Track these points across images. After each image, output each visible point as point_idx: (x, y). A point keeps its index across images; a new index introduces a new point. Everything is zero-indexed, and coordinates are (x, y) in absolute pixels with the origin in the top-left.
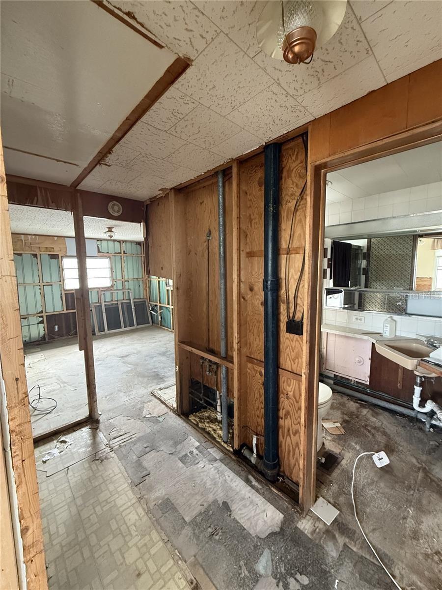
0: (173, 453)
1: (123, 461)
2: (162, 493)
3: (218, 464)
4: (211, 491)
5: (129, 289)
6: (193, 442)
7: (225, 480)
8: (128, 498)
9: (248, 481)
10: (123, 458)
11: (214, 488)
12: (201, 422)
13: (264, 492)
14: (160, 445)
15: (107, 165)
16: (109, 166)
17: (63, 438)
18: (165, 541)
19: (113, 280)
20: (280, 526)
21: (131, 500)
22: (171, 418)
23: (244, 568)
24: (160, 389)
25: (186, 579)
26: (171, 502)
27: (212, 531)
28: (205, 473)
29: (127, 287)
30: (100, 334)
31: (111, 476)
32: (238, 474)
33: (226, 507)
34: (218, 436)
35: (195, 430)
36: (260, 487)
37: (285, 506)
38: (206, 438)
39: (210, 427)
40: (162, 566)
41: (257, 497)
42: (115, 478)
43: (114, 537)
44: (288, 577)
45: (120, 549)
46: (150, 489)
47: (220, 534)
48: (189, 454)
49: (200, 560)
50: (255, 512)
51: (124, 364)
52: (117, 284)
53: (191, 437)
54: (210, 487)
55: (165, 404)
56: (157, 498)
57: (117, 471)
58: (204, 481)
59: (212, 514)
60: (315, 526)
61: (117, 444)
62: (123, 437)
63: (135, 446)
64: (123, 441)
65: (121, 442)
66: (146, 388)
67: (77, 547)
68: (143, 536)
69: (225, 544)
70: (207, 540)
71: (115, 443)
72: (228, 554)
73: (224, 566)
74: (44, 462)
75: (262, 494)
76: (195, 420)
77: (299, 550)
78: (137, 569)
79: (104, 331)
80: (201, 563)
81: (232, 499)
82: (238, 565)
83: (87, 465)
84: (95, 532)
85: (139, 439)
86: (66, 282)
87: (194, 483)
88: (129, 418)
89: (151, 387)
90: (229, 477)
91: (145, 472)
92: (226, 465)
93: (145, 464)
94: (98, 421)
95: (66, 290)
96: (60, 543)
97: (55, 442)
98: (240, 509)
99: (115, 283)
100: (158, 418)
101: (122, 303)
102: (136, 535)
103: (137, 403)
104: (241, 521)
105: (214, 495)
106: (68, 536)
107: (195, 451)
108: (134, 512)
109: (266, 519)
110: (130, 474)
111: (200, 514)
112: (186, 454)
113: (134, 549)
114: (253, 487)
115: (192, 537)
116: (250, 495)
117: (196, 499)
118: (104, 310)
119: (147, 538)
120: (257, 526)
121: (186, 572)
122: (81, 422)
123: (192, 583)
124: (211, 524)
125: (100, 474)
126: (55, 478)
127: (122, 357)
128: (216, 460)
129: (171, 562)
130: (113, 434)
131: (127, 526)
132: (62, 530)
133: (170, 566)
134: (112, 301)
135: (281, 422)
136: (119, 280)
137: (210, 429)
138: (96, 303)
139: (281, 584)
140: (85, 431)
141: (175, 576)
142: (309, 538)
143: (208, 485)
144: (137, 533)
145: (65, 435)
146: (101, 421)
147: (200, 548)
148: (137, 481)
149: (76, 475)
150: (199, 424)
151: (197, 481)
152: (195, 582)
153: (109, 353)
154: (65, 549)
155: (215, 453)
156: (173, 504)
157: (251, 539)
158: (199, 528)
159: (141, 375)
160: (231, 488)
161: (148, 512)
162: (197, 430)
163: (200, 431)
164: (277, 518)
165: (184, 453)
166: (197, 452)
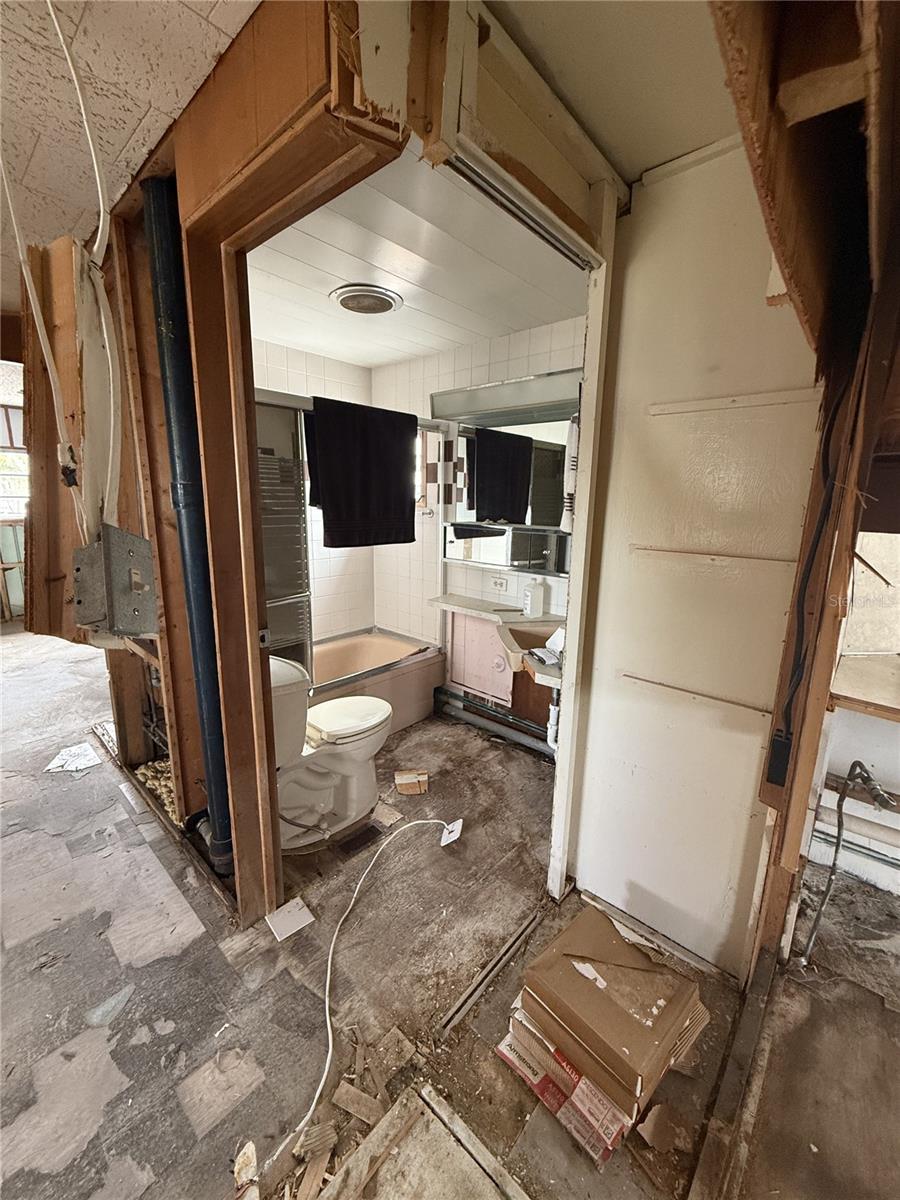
0: (60, 834)
3: (141, 851)
4: (94, 895)
6: (119, 813)
7: (135, 877)
11: (103, 890)
12: (154, 778)
13: (195, 894)
14: (45, 820)
20: (186, 947)
22: (103, 772)
23: (64, 1017)
27: (45, 961)
28: (103, 867)
33: (104, 920)
35: (137, 793)
36: (195, 885)
37: (219, 915)
38: (149, 805)
41: (177, 902)
44: (140, 1025)
47: (57, 965)
48: (93, 836)
50: (155, 927)
53: (120, 805)
55: (105, 748)
58: (92, 879)
59: (66, 933)
60: (251, 945)
69: (56, 980)
70: (23, 977)
72: (49, 997)
73: (28, 1015)
75: (191, 897)
76: (144, 775)
77: (192, 982)
81: (124, 907)
82: (57, 1013)
85: (7, 812)
88: (12, 774)
89: (100, 717)
90: (148, 870)
98: (128, 924)
100: (73, 774)
103: (50, 747)
104: (116, 942)
105: (94, 901)
107: (110, 830)
109: (167, 937)
111: (43, 934)
112: (89, 835)
114: (182, 886)
116: (165, 899)
117: (53, 911)
120: (141, 950)
124: (51, 951)
127: (77, 661)
128: (142, 843)
139: (118, 1037)
142: (227, 964)
143: (95, 886)
150: (149, 782)
151: (76, 880)
153: (57, 654)
155: (149, 832)
157: (113, 971)
158: (23, 958)
160: (137, 889)
162: (140, 792)
163: (144, 793)
164: (191, 935)
165: (84, 834)
166: (114, 830)
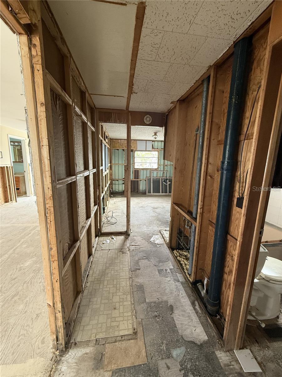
0: (156, 265)
1: (131, 257)
2: (141, 281)
3: (179, 284)
4: (167, 295)
5: (167, 171)
6: (170, 265)
7: (179, 295)
8: (126, 275)
9: (193, 304)
10: (132, 256)
11: (169, 295)
12: (179, 256)
13: (201, 317)
14: (152, 258)
15: (135, 93)
16: (136, 93)
17: (113, 237)
18: (132, 303)
19: (158, 164)
20: (202, 342)
21: (127, 276)
22: (164, 247)
23: (164, 345)
24: (166, 230)
25: (133, 326)
26: (143, 287)
27: (156, 315)
28: (169, 285)
29: (166, 170)
30: (148, 194)
31: (123, 261)
32: (189, 296)
33: (171, 308)
34: (186, 269)
35: (174, 259)
36: (200, 311)
37: (212, 334)
38: (179, 266)
39: (184, 262)
40: (125, 312)
41: (194, 316)
42: (125, 263)
43: (113, 287)
44: (190, 372)
45: (113, 293)
46: (137, 276)
47: (160, 319)
49: (144, 323)
50: (188, 323)
51: (153, 212)
52: (160, 167)
53: (170, 262)
54: (167, 292)
55: (164, 239)
56: (138, 282)
57: (127, 260)
58: (166, 288)
59: (161, 307)
60: (230, 363)
61: (132, 249)
62: (137, 247)
63: (140, 253)
64: (135, 248)
65: (134, 249)
66: (158, 227)
67: (99, 282)
68: (124, 294)
69: (161, 326)
70: (152, 317)
71: (132, 248)
72: (159, 332)
73: (154, 335)
74: (103, 243)
75: (200, 317)
76: (176, 254)
77: (207, 365)
78: (115, 306)
79: (151, 193)
80: (143, 324)
81: (177, 307)
82: (162, 341)
83: (116, 252)
84: (108, 281)
85: (143, 251)
86: (136, 164)
87: (159, 286)
88: (143, 239)
89: (161, 227)
90: (182, 294)
91: (138, 267)
92: (183, 287)
93: (140, 263)
94: (129, 235)
95: (135, 169)
96: (95, 276)
97: (110, 237)
98: (179, 315)
99: (159, 166)
100: (157, 245)
101: (162, 179)
102: (122, 292)
103: (150, 233)
104: (176, 322)
105: (167, 298)
106: (98, 276)
107: (169, 270)
108: (125, 282)
109: (193, 331)
110: (131, 265)
111: (155, 302)
112: (163, 270)
113: (118, 297)
114: (195, 309)
115: (145, 310)
116: (190, 312)
117: (156, 294)
118: (152, 181)
119: (125, 296)
120: (185, 331)
121: (134, 323)
122: (123, 232)
123: (134, 330)
124: (158, 311)
125: (120, 258)
126: (104, 252)
127: (154, 208)
128: (178, 281)
129: (130, 314)
130: (133, 244)
131: (120, 286)
132: (97, 272)
133: (129, 315)
134: (157, 177)
135: (225, 276)
136: (162, 165)
137: (183, 263)
138: (148, 177)
139: (183, 372)
140: (122, 237)
141: (129, 321)
142: (221, 366)
143: (167, 291)
144: (122, 291)
145: (115, 236)
146: (130, 236)
147: (146, 318)
148: (133, 269)
149: (111, 254)
150: (178, 257)
151: (161, 286)
152: (136, 330)
153: (149, 205)
154: (96, 280)
155: (180, 277)
156: (144, 289)
157: (177, 335)
158: (151, 309)
159: (159, 220)
160: (180, 301)
161: (131, 286)
163: (177, 261)
164: (202, 337)
165: (162, 268)
166: (170, 271)
